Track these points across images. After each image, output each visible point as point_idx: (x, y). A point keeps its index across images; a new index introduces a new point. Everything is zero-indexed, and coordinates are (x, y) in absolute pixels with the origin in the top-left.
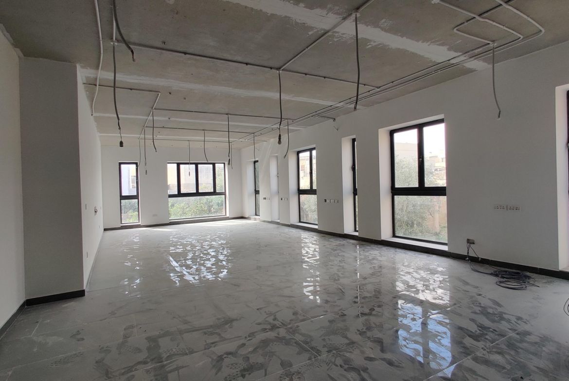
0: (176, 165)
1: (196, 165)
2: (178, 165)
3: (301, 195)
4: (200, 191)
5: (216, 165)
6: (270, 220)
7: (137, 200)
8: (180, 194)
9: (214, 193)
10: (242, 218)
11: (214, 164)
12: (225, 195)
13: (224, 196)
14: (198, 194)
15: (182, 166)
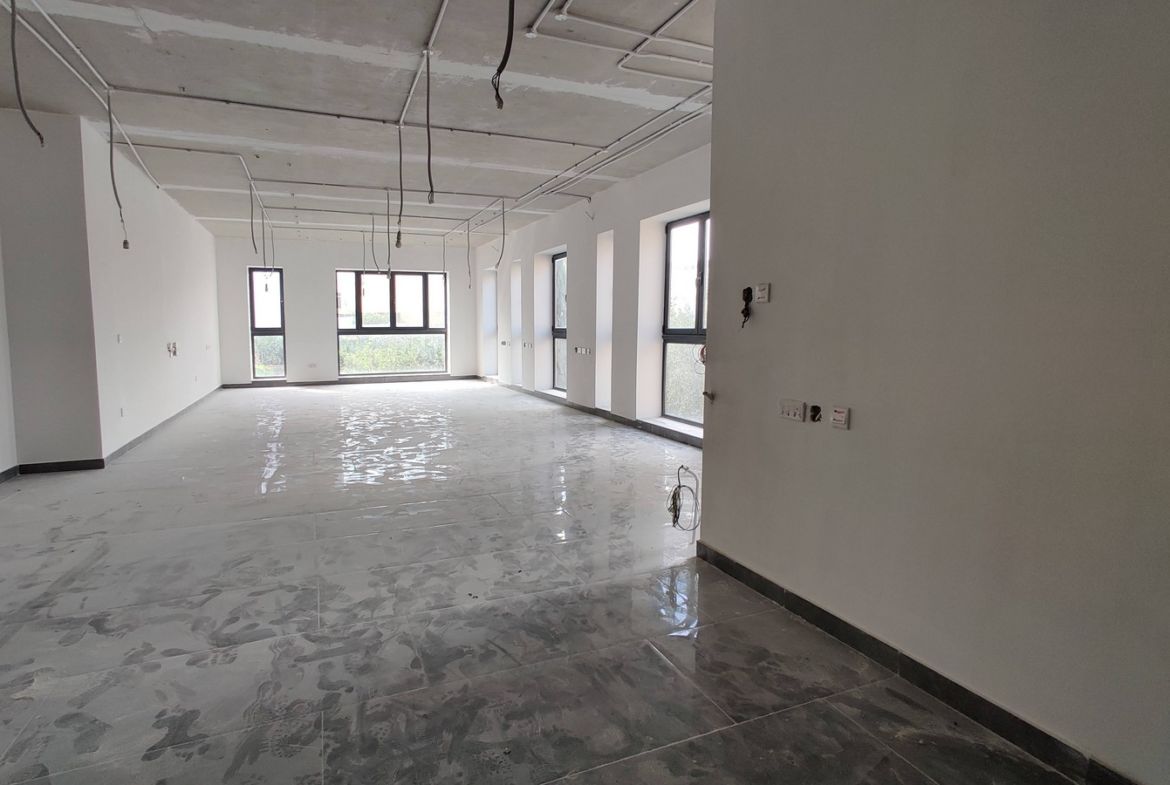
0: (353, 274)
1: (392, 276)
2: (358, 274)
3: (556, 340)
4: (399, 325)
5: (430, 276)
6: (510, 384)
7: (281, 337)
8: (360, 330)
9: (425, 329)
10: (476, 377)
11: (425, 276)
12: (446, 334)
13: (443, 336)
14: (394, 329)
15: (364, 278)
